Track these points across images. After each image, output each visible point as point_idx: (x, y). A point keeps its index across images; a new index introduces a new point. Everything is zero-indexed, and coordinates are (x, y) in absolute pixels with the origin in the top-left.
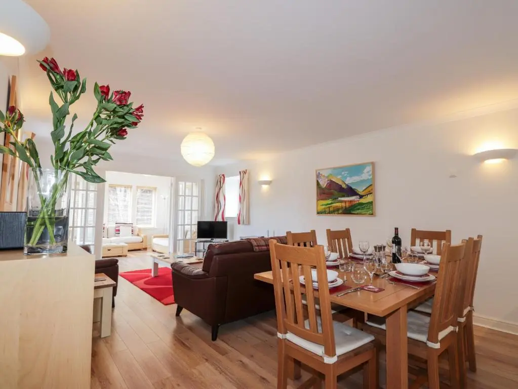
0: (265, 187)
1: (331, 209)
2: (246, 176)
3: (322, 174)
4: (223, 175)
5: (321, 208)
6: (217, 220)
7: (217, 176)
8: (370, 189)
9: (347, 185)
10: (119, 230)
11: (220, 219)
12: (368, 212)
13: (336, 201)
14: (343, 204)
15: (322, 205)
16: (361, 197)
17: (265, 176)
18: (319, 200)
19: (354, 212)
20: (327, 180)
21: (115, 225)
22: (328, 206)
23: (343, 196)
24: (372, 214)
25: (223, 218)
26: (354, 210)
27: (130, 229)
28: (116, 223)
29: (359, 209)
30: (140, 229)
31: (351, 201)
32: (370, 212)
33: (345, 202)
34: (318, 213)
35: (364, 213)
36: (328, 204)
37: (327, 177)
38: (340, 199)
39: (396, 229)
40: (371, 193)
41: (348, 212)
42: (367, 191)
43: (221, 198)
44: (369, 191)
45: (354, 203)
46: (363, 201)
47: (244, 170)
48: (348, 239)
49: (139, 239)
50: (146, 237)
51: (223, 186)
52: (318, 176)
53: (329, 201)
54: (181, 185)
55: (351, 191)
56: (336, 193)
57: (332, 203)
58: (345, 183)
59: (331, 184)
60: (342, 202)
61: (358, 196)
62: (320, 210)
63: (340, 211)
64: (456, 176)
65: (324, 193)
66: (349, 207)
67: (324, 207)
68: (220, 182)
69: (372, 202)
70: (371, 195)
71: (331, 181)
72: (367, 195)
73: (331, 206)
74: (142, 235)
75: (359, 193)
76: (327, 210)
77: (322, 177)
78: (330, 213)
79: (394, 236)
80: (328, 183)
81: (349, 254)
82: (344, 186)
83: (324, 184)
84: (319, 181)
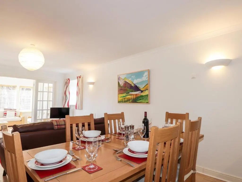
0: (91, 86)
1: (126, 100)
2: (81, 79)
3: (121, 78)
4: (69, 79)
5: (120, 99)
6: (65, 107)
7: (65, 80)
8: (147, 86)
9: (134, 84)
10: (6, 114)
11: (66, 106)
12: (145, 101)
13: (128, 94)
14: (132, 96)
15: (121, 97)
16: (142, 91)
17: (91, 79)
18: (119, 94)
19: (138, 102)
20: (123, 81)
21: (3, 110)
22: (124, 98)
23: (132, 91)
24: (148, 103)
25: (68, 105)
26: (138, 100)
27: (14, 112)
28: (4, 109)
29: (140, 99)
30: (21, 113)
31: (136, 95)
32: (147, 101)
33: (133, 95)
34: (119, 102)
35: (143, 102)
36: (124, 97)
37: (124, 79)
38: (130, 93)
39: (146, 113)
40: (147, 89)
41: (135, 101)
42: (145, 87)
43: (67, 93)
44: (146, 88)
45: (138, 96)
46: (143, 94)
47: (79, 75)
48: (122, 119)
49: (19, 119)
50: (23, 117)
51: (69, 86)
52: (119, 79)
53: (124, 95)
54: (40, 85)
55: (136, 88)
56: (128, 89)
57: (126, 96)
58: (133, 83)
59: (126, 83)
60: (131, 95)
61: (140, 91)
62: (119, 101)
63: (131, 101)
64: (195, 78)
65: (122, 90)
66: (135, 98)
67: (122, 98)
68: (67, 83)
69: (148, 95)
70: (147, 90)
71: (126, 82)
72: (145, 90)
73: (126, 98)
74: (21, 117)
75: (141, 89)
76: (124, 100)
77: (121, 80)
78: (125, 102)
79: (144, 118)
80: (124, 83)
81: (118, 131)
82: (133, 85)
83: (122, 83)
84: (119, 82)
